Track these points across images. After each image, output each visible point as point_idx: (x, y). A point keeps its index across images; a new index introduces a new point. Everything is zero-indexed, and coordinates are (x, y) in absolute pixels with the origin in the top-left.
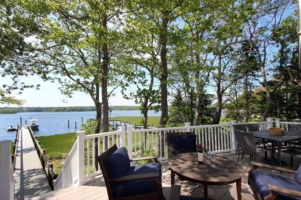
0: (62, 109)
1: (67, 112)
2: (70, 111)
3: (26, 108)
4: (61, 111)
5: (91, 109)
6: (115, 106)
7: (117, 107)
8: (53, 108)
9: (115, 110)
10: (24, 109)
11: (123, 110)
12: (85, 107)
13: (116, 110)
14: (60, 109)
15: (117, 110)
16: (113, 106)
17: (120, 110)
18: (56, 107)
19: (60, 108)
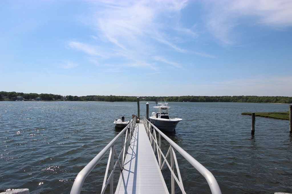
0: (174, 98)
1: (179, 102)
2: (182, 102)
3: (144, 97)
4: (173, 101)
5: (205, 99)
6: (236, 96)
7: (240, 97)
8: (165, 97)
9: (236, 102)
10: (143, 99)
11: (250, 102)
12: (198, 97)
13: (238, 102)
14: (173, 99)
15: (240, 102)
16: (234, 97)
17: (246, 101)
18: (168, 97)
19: (172, 97)
